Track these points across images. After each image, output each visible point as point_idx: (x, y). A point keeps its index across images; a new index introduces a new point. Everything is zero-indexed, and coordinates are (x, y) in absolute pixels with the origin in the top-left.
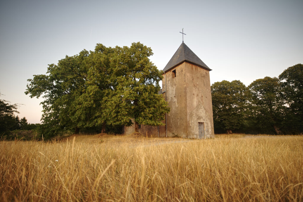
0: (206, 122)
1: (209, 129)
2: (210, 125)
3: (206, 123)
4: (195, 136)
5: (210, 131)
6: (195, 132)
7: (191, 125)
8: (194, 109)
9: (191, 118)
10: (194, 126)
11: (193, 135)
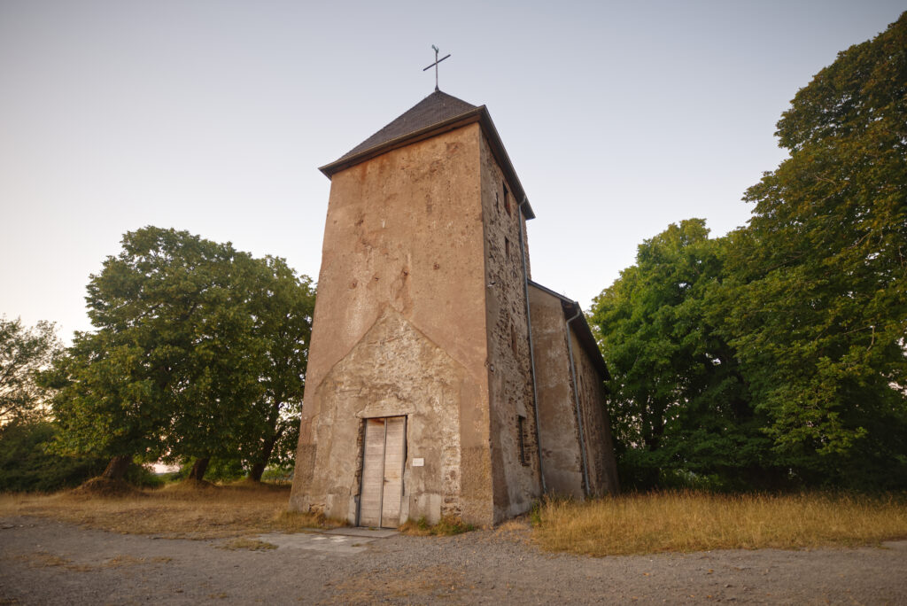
0: (425, 409)
1: (448, 455)
2: (451, 424)
3: (418, 415)
4: (331, 496)
5: (456, 467)
6: (332, 477)
7: (316, 439)
8: (350, 353)
9: (323, 402)
10: (332, 442)
11: (319, 491)
